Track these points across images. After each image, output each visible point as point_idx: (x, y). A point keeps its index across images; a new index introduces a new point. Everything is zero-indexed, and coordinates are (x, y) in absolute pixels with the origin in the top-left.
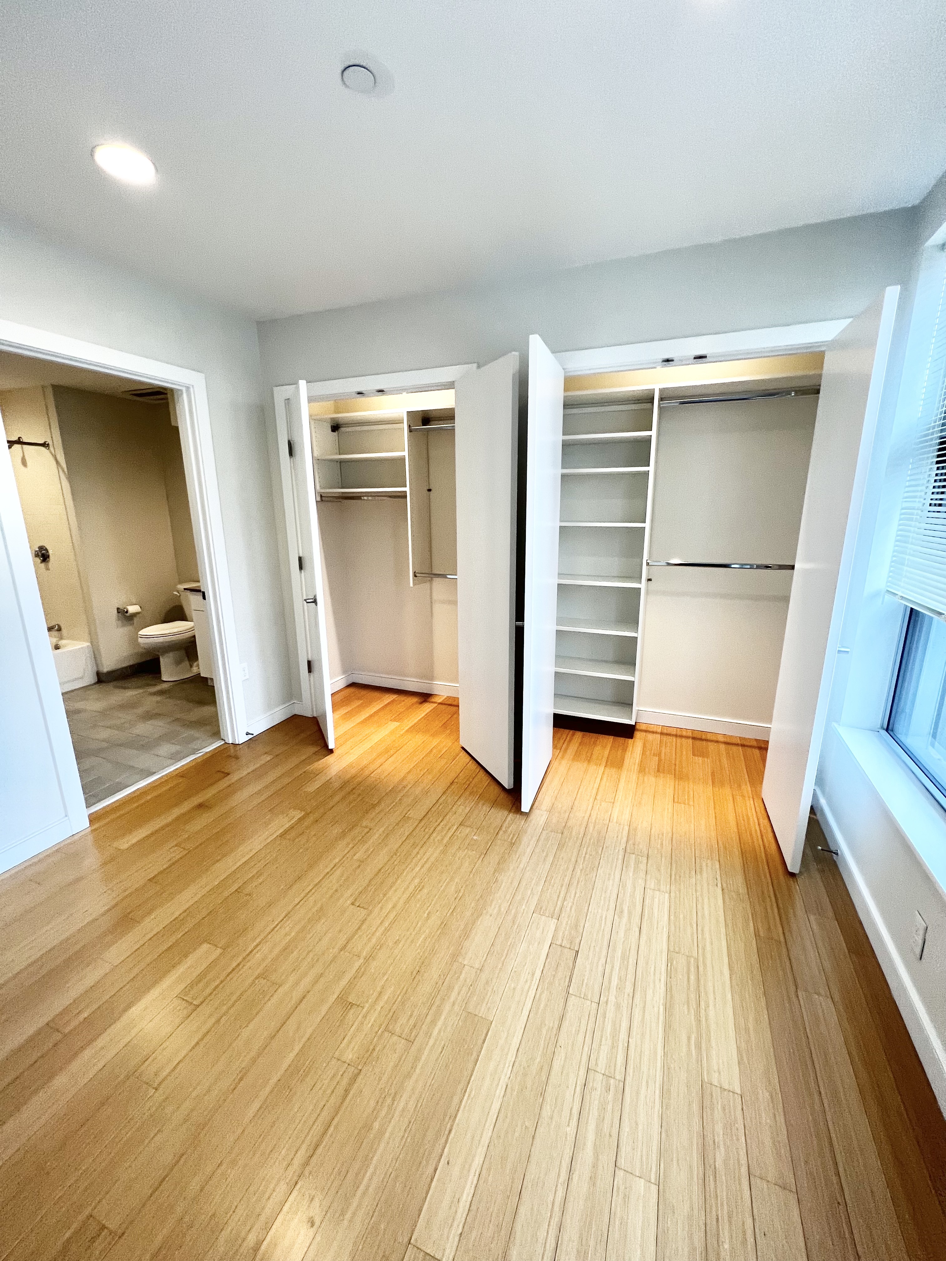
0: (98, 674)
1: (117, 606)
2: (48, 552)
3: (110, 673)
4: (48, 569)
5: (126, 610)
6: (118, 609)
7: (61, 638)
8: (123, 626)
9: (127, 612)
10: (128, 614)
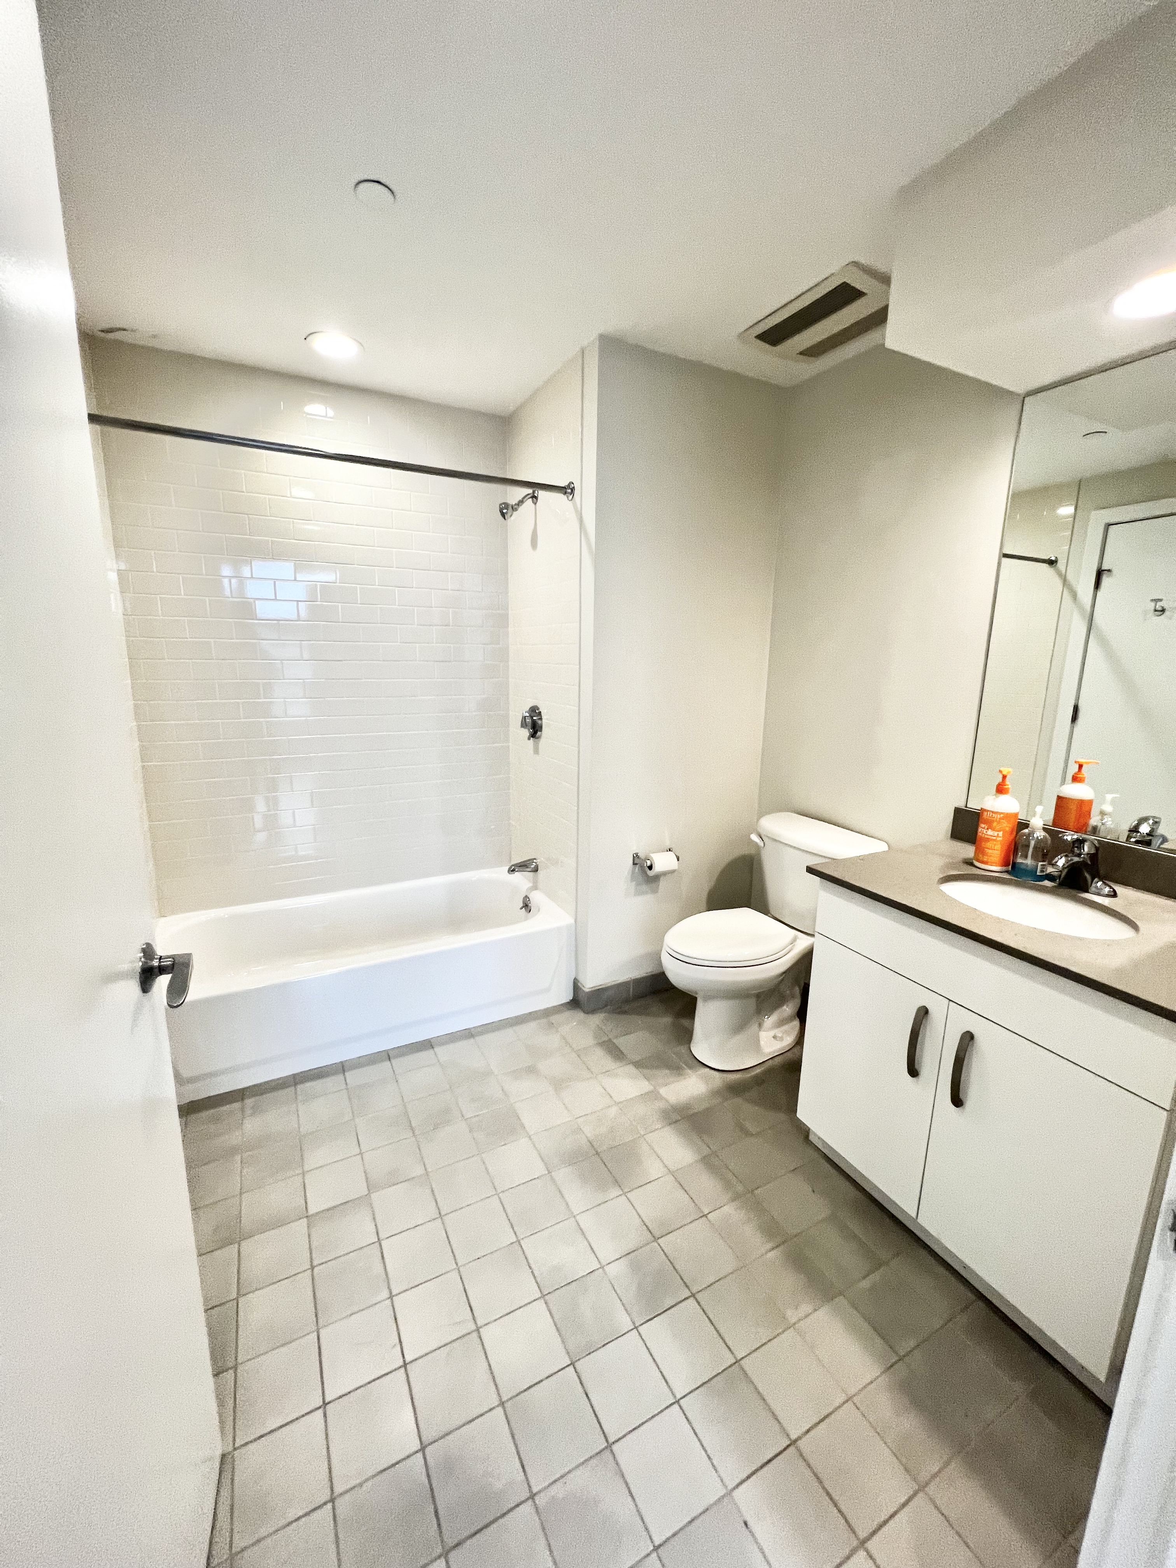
0: (576, 986)
1: (635, 850)
2: (541, 719)
3: (598, 992)
4: (536, 751)
5: (649, 863)
6: (636, 857)
7: (535, 887)
8: (638, 893)
9: (650, 868)
10: (651, 873)
